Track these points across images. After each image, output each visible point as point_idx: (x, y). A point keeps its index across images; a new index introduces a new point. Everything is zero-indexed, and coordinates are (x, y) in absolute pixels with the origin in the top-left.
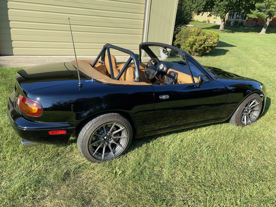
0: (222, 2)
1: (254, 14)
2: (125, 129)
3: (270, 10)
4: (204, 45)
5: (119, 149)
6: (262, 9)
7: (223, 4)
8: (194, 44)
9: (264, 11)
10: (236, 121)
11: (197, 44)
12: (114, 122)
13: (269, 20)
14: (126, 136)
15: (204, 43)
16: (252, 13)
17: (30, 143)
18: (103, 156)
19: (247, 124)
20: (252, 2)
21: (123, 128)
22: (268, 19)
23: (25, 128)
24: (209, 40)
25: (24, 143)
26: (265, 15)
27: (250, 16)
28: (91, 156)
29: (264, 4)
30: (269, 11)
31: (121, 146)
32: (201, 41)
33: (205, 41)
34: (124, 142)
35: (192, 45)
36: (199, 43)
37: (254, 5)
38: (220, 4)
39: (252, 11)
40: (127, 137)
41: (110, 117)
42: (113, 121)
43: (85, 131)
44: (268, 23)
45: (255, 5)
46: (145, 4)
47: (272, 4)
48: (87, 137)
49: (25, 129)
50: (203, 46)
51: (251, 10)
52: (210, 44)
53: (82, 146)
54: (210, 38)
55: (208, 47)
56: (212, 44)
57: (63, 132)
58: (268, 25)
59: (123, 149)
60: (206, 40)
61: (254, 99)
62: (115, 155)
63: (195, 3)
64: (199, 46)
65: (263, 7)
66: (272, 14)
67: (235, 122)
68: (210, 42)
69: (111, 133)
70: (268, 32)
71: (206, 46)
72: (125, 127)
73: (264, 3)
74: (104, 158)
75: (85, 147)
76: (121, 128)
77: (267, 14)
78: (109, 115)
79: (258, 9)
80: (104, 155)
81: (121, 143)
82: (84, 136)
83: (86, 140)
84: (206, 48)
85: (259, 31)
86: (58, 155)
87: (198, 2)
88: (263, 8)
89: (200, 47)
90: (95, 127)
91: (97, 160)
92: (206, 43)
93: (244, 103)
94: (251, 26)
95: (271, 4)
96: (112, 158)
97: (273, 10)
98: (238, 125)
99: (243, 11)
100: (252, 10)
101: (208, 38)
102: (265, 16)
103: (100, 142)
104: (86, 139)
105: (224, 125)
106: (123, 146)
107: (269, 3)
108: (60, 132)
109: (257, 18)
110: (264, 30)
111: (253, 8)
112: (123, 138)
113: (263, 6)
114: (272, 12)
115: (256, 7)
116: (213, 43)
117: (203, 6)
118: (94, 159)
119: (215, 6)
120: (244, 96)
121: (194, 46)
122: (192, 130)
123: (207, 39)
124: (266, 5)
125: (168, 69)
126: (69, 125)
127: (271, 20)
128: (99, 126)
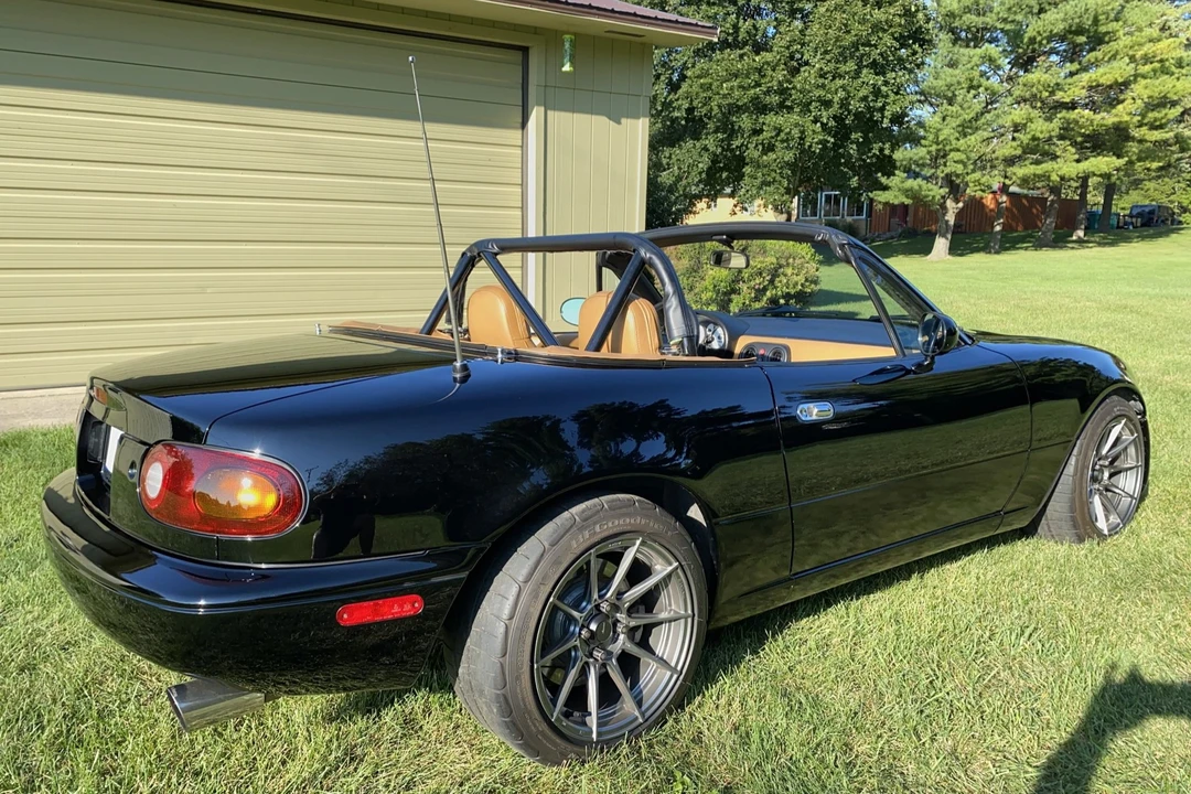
0: (770, 154)
1: (894, 191)
2: (679, 571)
3: (947, 170)
4: (774, 292)
5: (657, 680)
6: (921, 170)
7: (775, 160)
8: (734, 291)
9: (928, 175)
10: (1073, 519)
11: (744, 287)
12: (635, 532)
13: (952, 208)
14: (686, 610)
15: (772, 282)
16: (885, 188)
17: (221, 701)
18: (593, 721)
19: (1114, 530)
20: (881, 150)
21: (670, 568)
22: (950, 204)
23: (202, 602)
24: (789, 271)
25: (184, 705)
26: (935, 188)
27: (881, 197)
28: (544, 727)
29: (924, 150)
30: (947, 175)
31: (663, 662)
32: (761, 274)
33: (775, 274)
34: (673, 644)
35: (725, 294)
36: (752, 283)
37: (890, 157)
38: (765, 157)
39: (884, 180)
40: (690, 612)
41: (618, 511)
42: (629, 528)
43: (515, 590)
44: (951, 218)
45: (894, 157)
46: (522, 147)
47: (951, 150)
48: (527, 615)
49: (200, 606)
50: (768, 294)
51: (879, 175)
52: (797, 284)
53: (503, 673)
54: (791, 260)
55: (787, 296)
56: (802, 285)
57: (407, 607)
58: (952, 223)
59: (675, 676)
60: (776, 271)
61: (1117, 418)
62: (643, 714)
63: (668, 164)
64: (753, 295)
65: (921, 162)
66: (959, 185)
67: (1066, 527)
68: (795, 278)
69: (618, 599)
70: (954, 250)
71: (780, 293)
72: (678, 561)
73: (922, 145)
74: (599, 734)
75: (518, 678)
76: (661, 569)
77: (941, 187)
78: (608, 502)
79: (908, 170)
80: (599, 718)
81: (659, 651)
82: (511, 618)
83: (521, 639)
84: (782, 301)
85: (926, 250)
86: (352, 757)
87: (678, 160)
88: (923, 165)
89: (757, 299)
90: (561, 563)
91: (569, 747)
92: (780, 282)
93: (1092, 435)
94: (888, 235)
95: (947, 148)
96: (636, 732)
97: (959, 169)
98: (1081, 540)
99: (854, 182)
100: (883, 175)
101: (783, 262)
102: (936, 191)
103: (569, 650)
104: (522, 629)
105: (1022, 548)
106: (673, 664)
107: (941, 146)
108: (396, 609)
109: (908, 201)
110: (941, 244)
111: (888, 166)
112: (670, 621)
113: (921, 158)
114: (958, 176)
115: (898, 164)
116: (807, 280)
117: (700, 173)
118: (558, 741)
119: (747, 170)
120: (1084, 409)
121: (733, 296)
122: (908, 578)
123: (781, 266)
124: (929, 152)
125: (733, 338)
126: (433, 565)
127: (961, 205)
128: (574, 556)
